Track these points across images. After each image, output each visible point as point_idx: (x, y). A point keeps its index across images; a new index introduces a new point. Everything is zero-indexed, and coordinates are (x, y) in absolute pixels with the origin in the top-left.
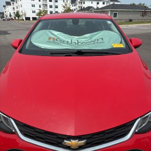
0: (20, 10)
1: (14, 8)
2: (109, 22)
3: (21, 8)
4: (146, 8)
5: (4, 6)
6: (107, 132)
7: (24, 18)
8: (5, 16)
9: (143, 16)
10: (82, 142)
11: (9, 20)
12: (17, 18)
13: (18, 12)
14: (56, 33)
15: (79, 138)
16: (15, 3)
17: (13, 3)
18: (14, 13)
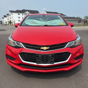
0: (12, 20)
1: (8, 19)
2: (59, 16)
3: (12, 19)
4: (81, 19)
5: (3, 18)
6: (57, 45)
7: (14, 24)
8: (3, 23)
9: (79, 23)
10: (48, 48)
11: (5, 25)
12: (10, 24)
13: (10, 21)
14: (35, 21)
15: (47, 46)
16: (9, 16)
17: (8, 16)
18: (8, 21)
